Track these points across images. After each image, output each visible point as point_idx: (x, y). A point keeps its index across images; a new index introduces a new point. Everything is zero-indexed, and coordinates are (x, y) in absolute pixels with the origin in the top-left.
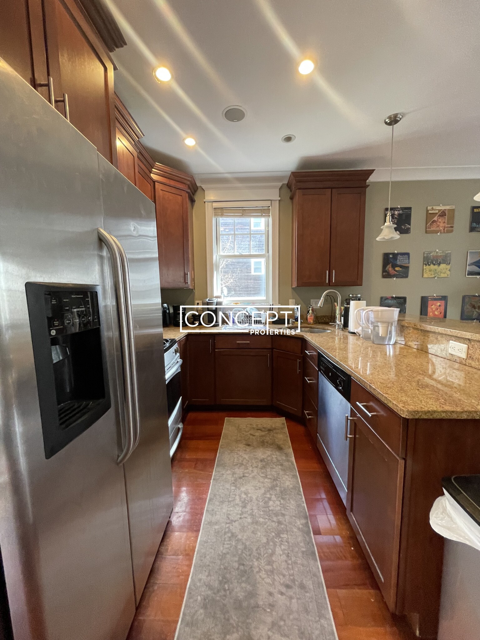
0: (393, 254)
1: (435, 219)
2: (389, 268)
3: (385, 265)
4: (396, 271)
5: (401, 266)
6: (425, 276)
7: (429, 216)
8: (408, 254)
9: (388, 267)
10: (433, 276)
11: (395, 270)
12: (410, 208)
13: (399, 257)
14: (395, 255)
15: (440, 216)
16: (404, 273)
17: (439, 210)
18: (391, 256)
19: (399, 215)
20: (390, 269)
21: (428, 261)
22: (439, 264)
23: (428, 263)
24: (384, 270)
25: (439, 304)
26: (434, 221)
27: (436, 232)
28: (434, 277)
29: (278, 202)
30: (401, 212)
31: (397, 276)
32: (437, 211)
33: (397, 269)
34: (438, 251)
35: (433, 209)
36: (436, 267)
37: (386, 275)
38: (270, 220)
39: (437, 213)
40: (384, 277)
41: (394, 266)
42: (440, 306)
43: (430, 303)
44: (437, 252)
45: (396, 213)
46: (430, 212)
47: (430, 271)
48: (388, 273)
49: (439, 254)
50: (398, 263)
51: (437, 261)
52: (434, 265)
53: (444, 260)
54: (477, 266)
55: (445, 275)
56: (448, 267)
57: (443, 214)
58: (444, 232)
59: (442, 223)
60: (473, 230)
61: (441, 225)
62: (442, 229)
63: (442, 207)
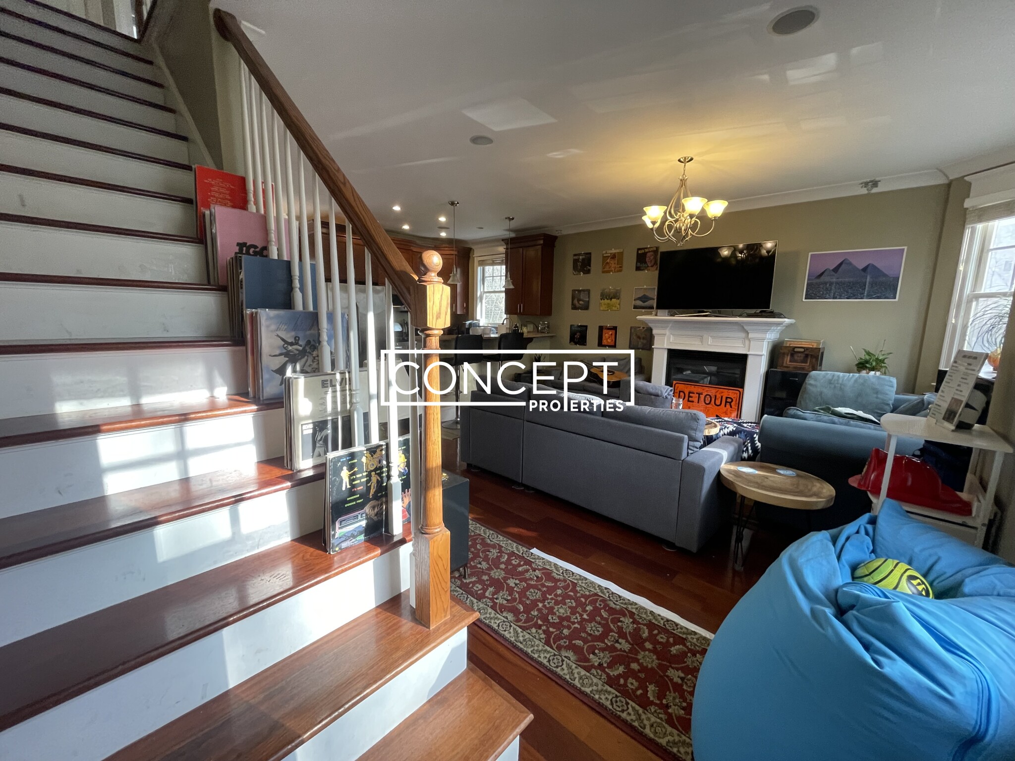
1: (608, 261)
3: (573, 300)
4: (580, 304)
5: (584, 301)
6: (601, 308)
7: (605, 258)
10: (607, 309)
12: (590, 254)
13: (583, 293)
14: (579, 291)
15: (611, 258)
16: (586, 307)
17: (611, 253)
18: (577, 292)
19: (583, 259)
20: (576, 303)
21: (605, 296)
22: (611, 299)
23: (603, 298)
24: (573, 304)
25: (610, 333)
26: (607, 263)
27: (608, 272)
29: (504, 255)
30: (584, 257)
31: (582, 309)
32: (609, 255)
33: (581, 302)
36: (609, 301)
37: (574, 307)
40: (572, 309)
42: (611, 334)
43: (604, 331)
44: (610, 289)
45: (581, 257)
46: (605, 255)
47: (605, 304)
49: (612, 291)
50: (582, 298)
51: (609, 296)
52: (607, 299)
53: (615, 296)
54: (641, 301)
55: (616, 309)
56: (618, 301)
57: (613, 256)
58: (615, 272)
59: (613, 264)
60: (638, 269)
61: (613, 265)
62: (613, 269)
63: (613, 251)
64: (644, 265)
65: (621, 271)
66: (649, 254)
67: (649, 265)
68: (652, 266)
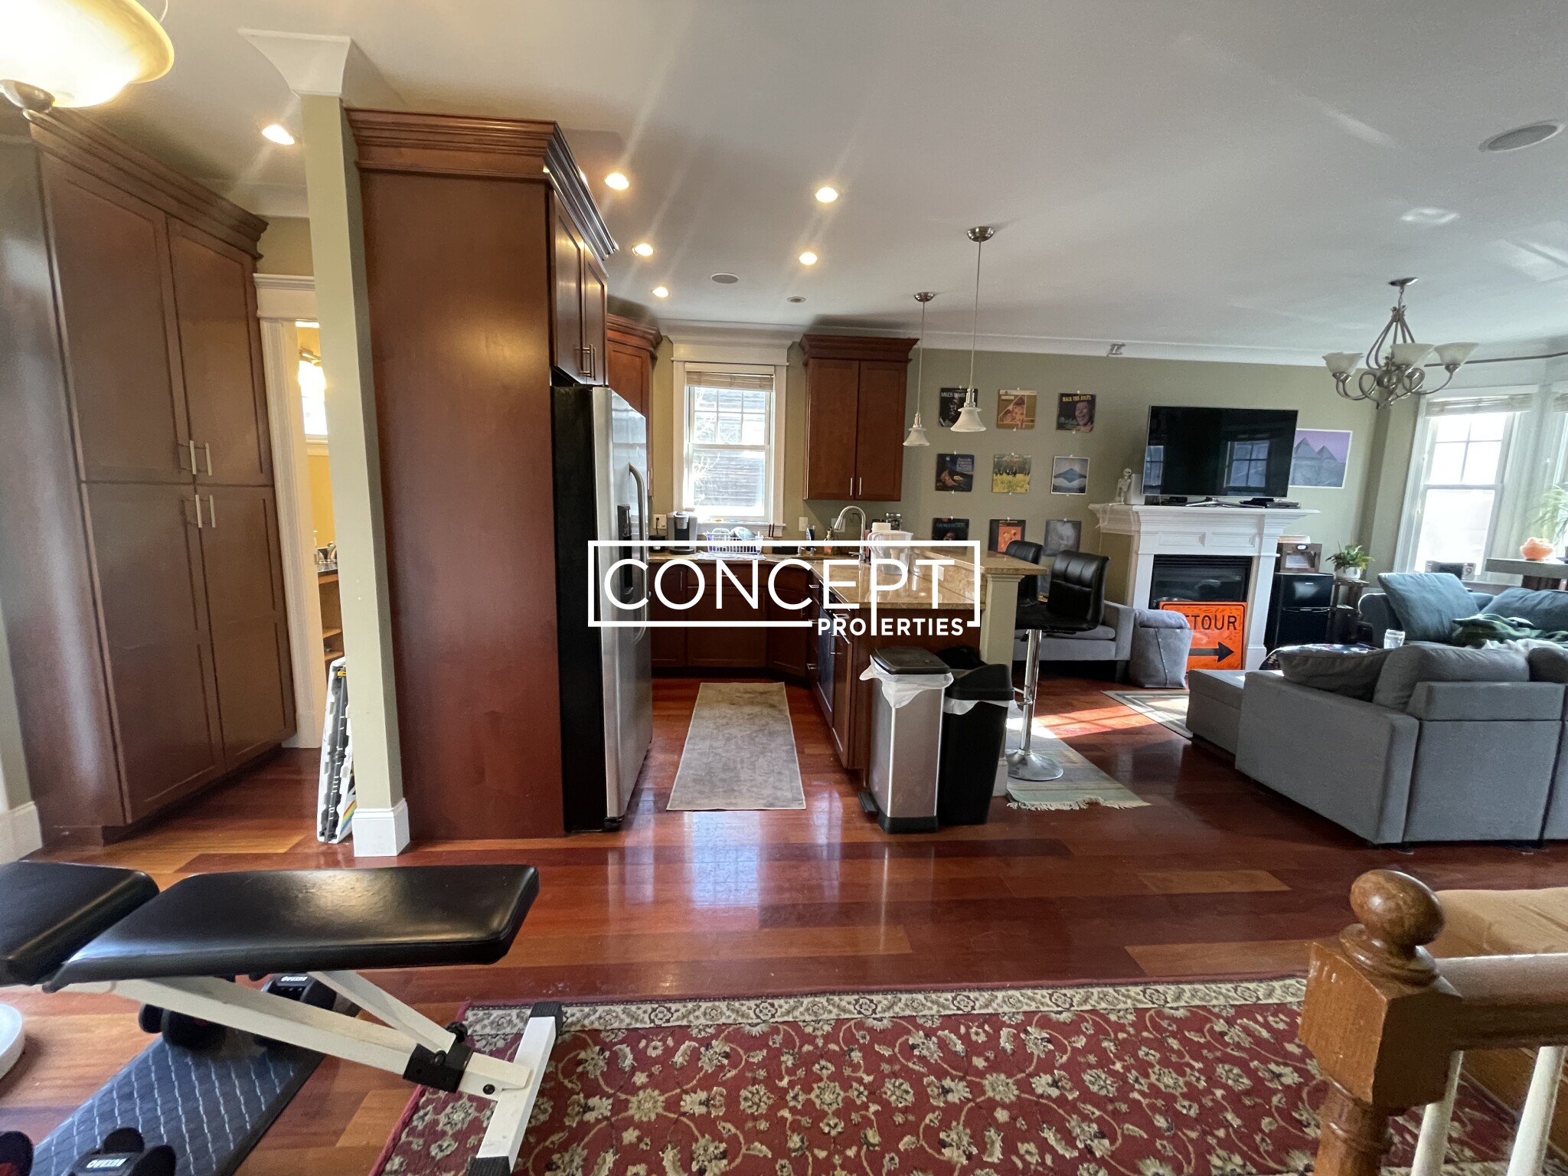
0: (952, 456)
1: (1010, 407)
2: (945, 476)
3: (939, 473)
4: (955, 481)
5: (962, 475)
6: (996, 490)
7: (1002, 403)
8: (972, 457)
9: (943, 475)
10: (1006, 491)
11: (953, 480)
13: (960, 461)
14: (954, 458)
15: (1016, 404)
16: (966, 485)
17: (1016, 396)
18: (948, 459)
20: (947, 478)
21: (1002, 468)
22: (1015, 474)
23: (999, 471)
24: (938, 480)
25: (1013, 531)
26: (1008, 412)
27: (1011, 427)
28: (1009, 492)
29: (785, 369)
31: (956, 489)
32: (1013, 398)
33: (956, 477)
34: (1013, 455)
35: (1006, 394)
36: (1010, 477)
37: (941, 486)
38: (774, 394)
39: (1012, 400)
40: (938, 489)
41: (952, 473)
42: (1015, 534)
43: (1002, 529)
44: (1012, 457)
46: (1003, 398)
47: (1002, 483)
48: (944, 483)
49: (1016, 460)
50: (958, 469)
51: (1011, 470)
52: (1008, 474)
53: (1022, 468)
54: (1065, 478)
55: (1023, 491)
56: (1028, 478)
57: (1020, 402)
58: (1022, 428)
59: (1019, 414)
60: (1061, 426)
61: (1018, 417)
62: (1019, 423)
63: (1019, 392)
64: (1070, 421)
65: (1032, 427)
66: (1080, 406)
67: (1081, 423)
68: (1085, 425)
